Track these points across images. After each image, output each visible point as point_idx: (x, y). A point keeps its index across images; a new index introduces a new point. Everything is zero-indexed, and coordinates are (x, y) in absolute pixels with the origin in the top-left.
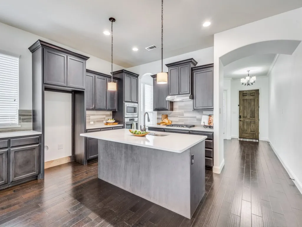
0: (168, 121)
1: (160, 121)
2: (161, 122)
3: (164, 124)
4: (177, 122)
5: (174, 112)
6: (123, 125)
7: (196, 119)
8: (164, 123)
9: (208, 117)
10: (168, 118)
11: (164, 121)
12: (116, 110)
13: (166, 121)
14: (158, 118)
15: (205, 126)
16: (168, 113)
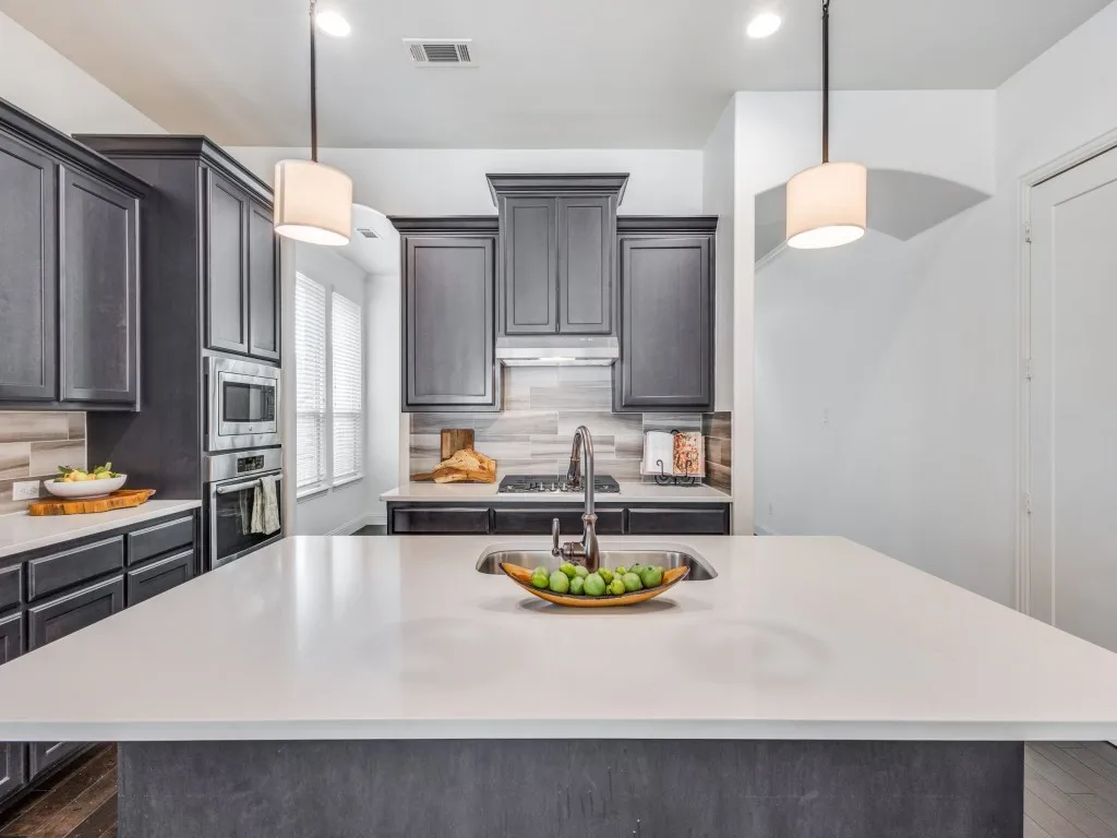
0: (481, 462)
1: (431, 464)
2: (439, 466)
3: (458, 476)
4: (529, 464)
5: (506, 414)
6: (198, 503)
7: (613, 448)
8: (457, 471)
9: (670, 438)
10: (476, 444)
11: (452, 462)
12: (132, 404)
13: (467, 460)
14: (415, 450)
15: (661, 479)
16: (479, 421)
